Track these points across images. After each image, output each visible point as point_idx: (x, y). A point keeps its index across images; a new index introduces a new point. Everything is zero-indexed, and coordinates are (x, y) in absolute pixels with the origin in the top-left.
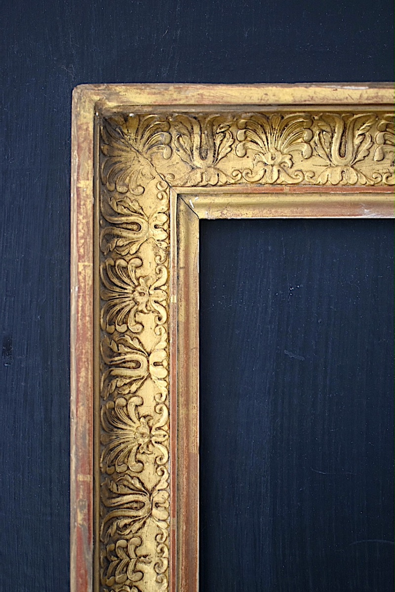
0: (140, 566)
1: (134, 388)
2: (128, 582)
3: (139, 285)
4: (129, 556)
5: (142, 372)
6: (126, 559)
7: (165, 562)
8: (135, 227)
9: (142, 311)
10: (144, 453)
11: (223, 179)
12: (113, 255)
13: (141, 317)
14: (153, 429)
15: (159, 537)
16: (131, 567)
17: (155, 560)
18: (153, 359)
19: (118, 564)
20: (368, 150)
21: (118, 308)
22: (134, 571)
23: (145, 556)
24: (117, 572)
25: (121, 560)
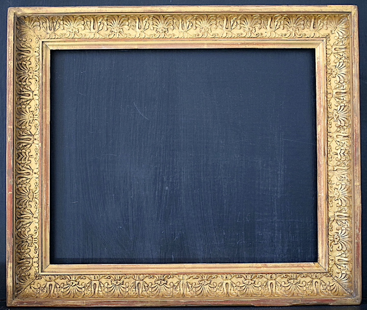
0: (30, 159)
1: (28, 102)
2: (26, 164)
3: (30, 70)
4: (26, 155)
5: (31, 97)
6: (26, 156)
7: (38, 157)
8: (29, 52)
9: (31, 78)
10: (31, 123)
11: (57, 37)
12: (21, 60)
13: (30, 80)
14: (34, 115)
15: (36, 149)
16: (27, 159)
17: (35, 157)
18: (34, 93)
19: (22, 158)
20: (102, 27)
21: (23, 77)
22: (28, 160)
23: (31, 156)
24: (22, 160)
25: (24, 156)
